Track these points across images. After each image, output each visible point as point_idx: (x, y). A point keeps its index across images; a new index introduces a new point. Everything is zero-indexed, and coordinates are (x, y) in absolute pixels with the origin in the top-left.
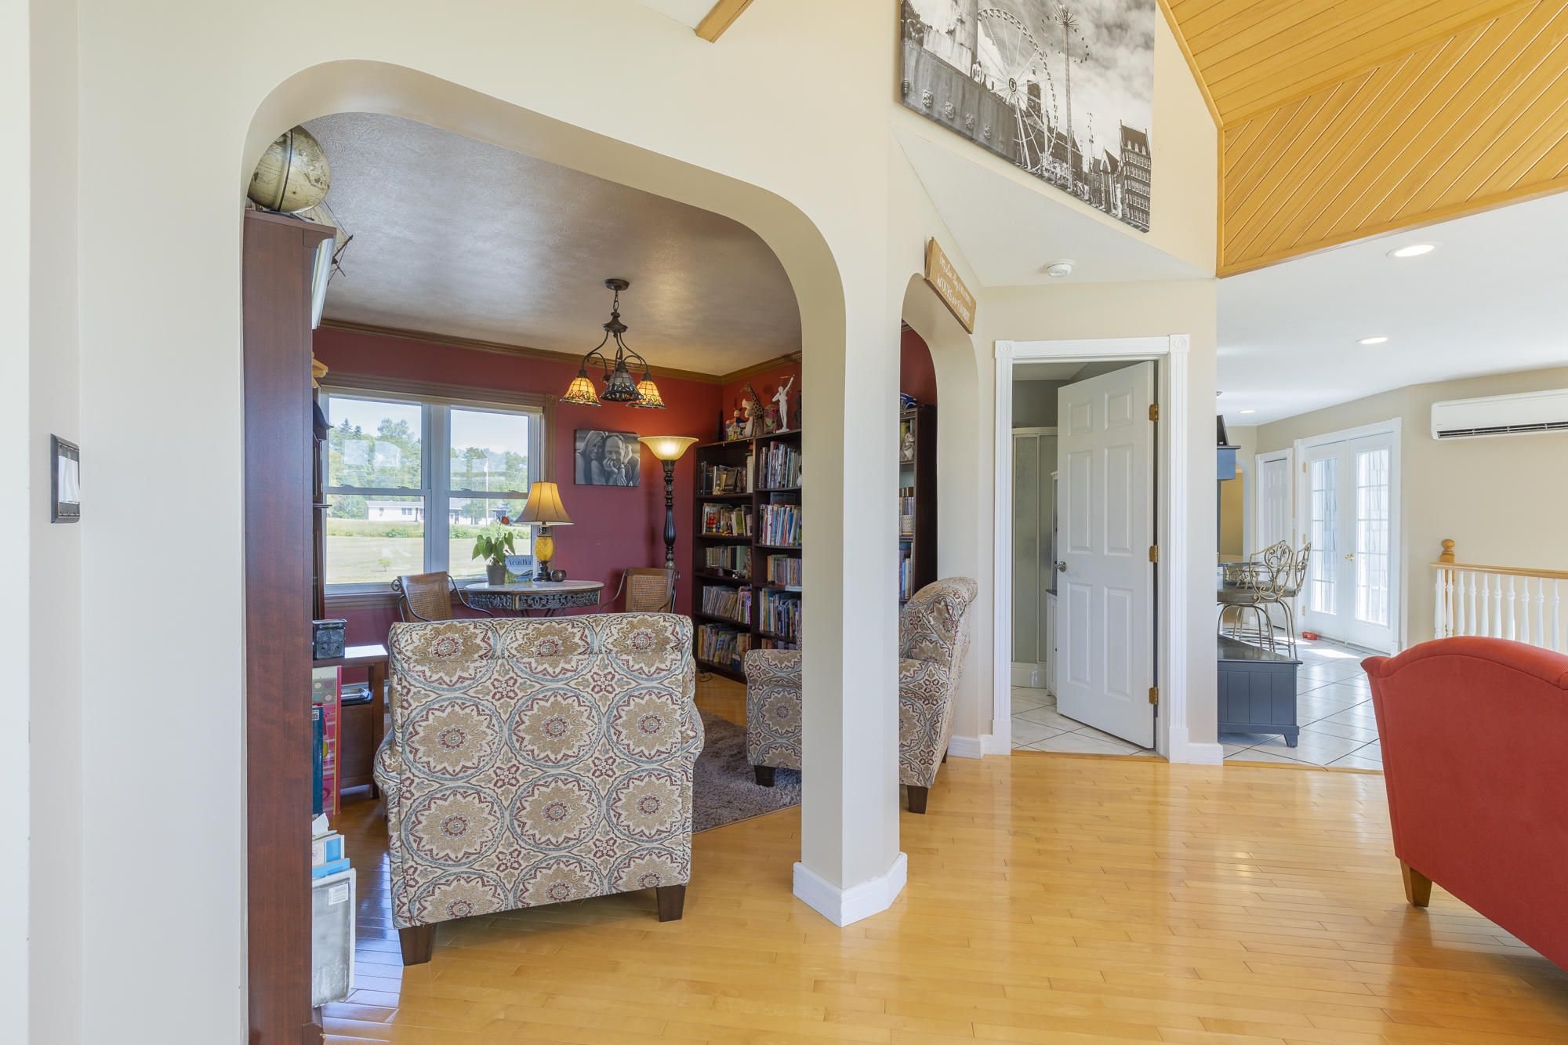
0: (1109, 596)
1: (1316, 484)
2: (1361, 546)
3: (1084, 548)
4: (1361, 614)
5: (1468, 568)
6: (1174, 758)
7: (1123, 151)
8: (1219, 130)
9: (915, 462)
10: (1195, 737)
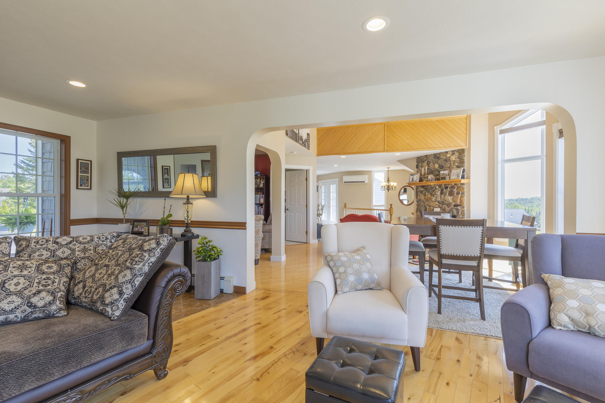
0: (298, 215)
1: (323, 191)
2: (331, 205)
3: (292, 205)
4: (331, 220)
5: (349, 208)
6: (311, 243)
7: (307, 137)
8: (317, 130)
9: (264, 187)
10: (314, 239)
